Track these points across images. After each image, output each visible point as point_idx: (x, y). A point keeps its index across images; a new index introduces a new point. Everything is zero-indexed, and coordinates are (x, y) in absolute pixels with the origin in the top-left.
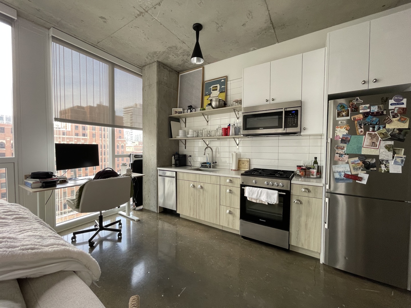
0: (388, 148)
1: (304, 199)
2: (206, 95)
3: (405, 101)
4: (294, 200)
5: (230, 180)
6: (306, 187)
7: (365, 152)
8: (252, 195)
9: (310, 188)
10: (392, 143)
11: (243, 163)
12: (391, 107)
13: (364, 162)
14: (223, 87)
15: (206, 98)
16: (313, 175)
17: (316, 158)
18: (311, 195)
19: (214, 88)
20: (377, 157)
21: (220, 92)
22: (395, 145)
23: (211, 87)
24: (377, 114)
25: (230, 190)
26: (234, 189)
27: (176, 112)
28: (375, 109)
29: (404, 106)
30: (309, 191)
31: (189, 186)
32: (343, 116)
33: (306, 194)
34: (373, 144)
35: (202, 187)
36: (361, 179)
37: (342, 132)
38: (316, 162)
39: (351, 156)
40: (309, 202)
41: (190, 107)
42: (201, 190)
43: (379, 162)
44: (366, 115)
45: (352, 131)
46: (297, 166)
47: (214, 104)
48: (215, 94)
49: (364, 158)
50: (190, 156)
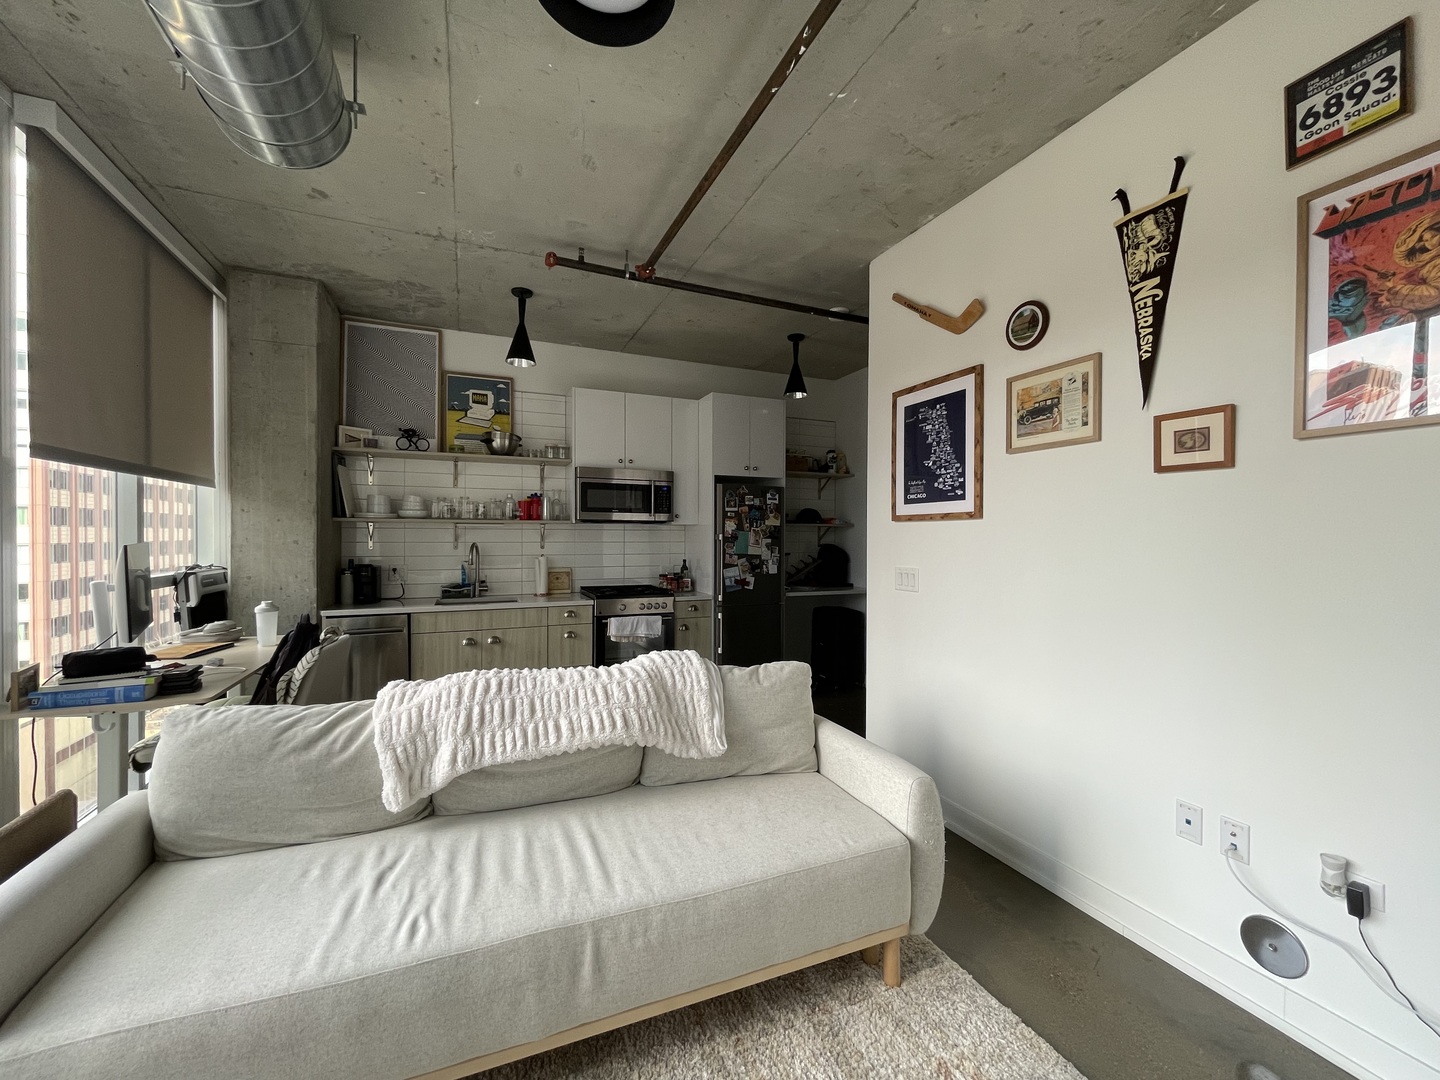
0: (767, 546)
1: (691, 623)
2: (452, 408)
3: (777, 497)
4: (679, 628)
5: (570, 612)
6: (693, 603)
7: (752, 551)
8: (623, 630)
9: (698, 604)
10: (769, 541)
11: (557, 578)
12: (769, 502)
13: (751, 564)
14: (503, 400)
15: (452, 417)
16: (687, 587)
17: (685, 561)
18: (698, 614)
19: (477, 398)
20: (759, 557)
21: (496, 413)
22: (772, 544)
23: (470, 393)
24: (759, 508)
25: (570, 633)
26: (579, 629)
27: (351, 439)
28: (757, 502)
29: (777, 502)
30: (696, 609)
31: (458, 642)
32: (731, 507)
33: (693, 614)
34: (757, 542)
35: (496, 640)
36: (748, 584)
37: (731, 526)
38: (684, 567)
39: (740, 556)
40: (697, 625)
41: (410, 434)
42: (497, 648)
43: (762, 562)
44: (751, 507)
45: (740, 527)
46: (660, 576)
47: (497, 443)
48: (481, 413)
49: (749, 558)
50: (394, 570)
